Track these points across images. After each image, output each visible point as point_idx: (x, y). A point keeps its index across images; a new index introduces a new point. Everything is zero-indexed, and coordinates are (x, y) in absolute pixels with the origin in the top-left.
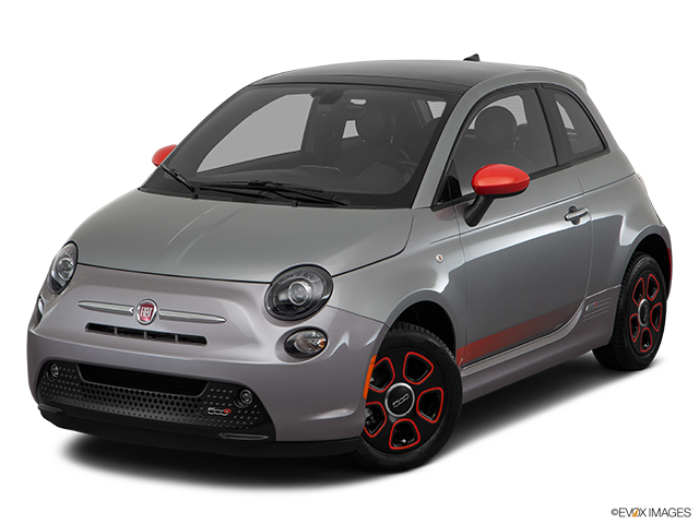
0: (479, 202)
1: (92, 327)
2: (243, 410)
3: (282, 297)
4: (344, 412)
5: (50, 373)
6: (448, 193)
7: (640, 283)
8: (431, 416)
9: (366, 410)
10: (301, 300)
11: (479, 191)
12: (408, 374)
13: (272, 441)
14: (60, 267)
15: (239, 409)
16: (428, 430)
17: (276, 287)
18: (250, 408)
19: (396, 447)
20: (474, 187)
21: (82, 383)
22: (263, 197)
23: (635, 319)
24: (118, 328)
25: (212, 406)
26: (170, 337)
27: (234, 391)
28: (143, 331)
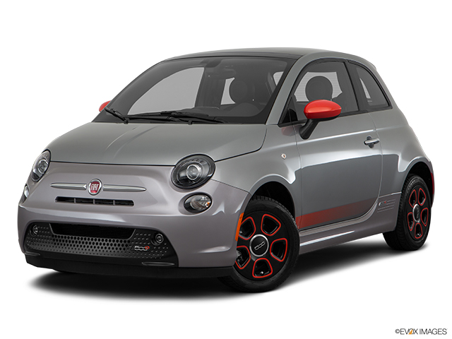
0: (309, 124)
1: (60, 199)
2: (157, 247)
3: (182, 174)
4: (223, 249)
5: (32, 231)
6: (289, 118)
7: (414, 193)
8: (279, 257)
9: (237, 252)
10: (194, 177)
11: (309, 116)
12: (264, 228)
13: (177, 267)
14: (39, 165)
15: (154, 246)
16: (278, 266)
17: (178, 169)
18: (162, 245)
19: (256, 276)
20: (305, 113)
21: (53, 236)
22: (170, 120)
23: (411, 216)
24: (77, 198)
25: (137, 245)
26: (109, 202)
27: (150, 235)
28: (92, 199)
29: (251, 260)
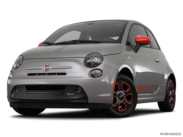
0: (137, 46)
3: (88, 61)
4: (108, 95)
10: (94, 62)
12: (123, 89)
13: (87, 103)
14: (17, 62)
15: (77, 93)
16: (129, 106)
17: (86, 59)
18: (80, 93)
19: (120, 110)
21: (26, 92)
22: (77, 43)
23: (169, 96)
24: (38, 73)
25: (68, 93)
26: (54, 74)
27: (75, 88)
28: (46, 73)
29: (118, 103)
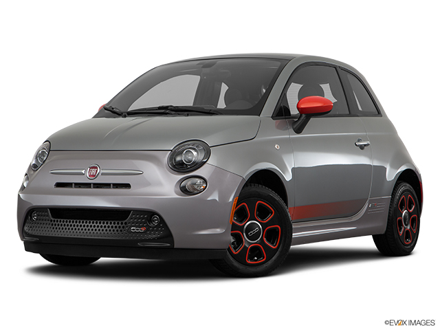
0: (302, 119)
1: (59, 185)
2: (153, 228)
3: (178, 159)
4: (218, 231)
5: (31, 218)
6: (282, 112)
7: (403, 199)
8: (272, 244)
9: (231, 237)
10: (190, 161)
11: (302, 110)
13: (172, 248)
14: (39, 156)
15: (151, 227)
16: (271, 252)
17: (174, 153)
18: (158, 226)
19: (249, 262)
20: (298, 109)
21: (51, 221)
23: (400, 221)
24: (75, 183)
25: (134, 226)
26: (107, 185)
27: (148, 216)
28: (90, 184)
29: (245, 246)
